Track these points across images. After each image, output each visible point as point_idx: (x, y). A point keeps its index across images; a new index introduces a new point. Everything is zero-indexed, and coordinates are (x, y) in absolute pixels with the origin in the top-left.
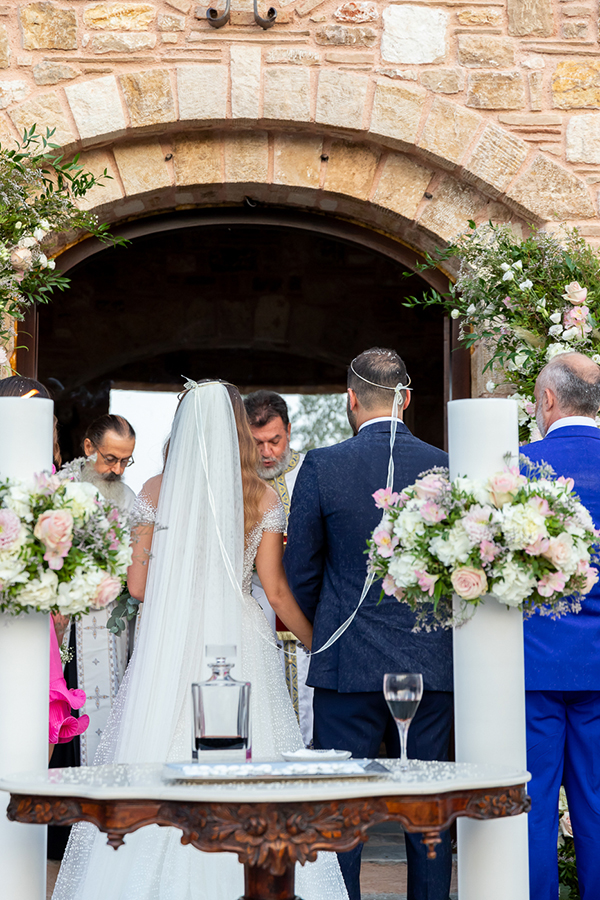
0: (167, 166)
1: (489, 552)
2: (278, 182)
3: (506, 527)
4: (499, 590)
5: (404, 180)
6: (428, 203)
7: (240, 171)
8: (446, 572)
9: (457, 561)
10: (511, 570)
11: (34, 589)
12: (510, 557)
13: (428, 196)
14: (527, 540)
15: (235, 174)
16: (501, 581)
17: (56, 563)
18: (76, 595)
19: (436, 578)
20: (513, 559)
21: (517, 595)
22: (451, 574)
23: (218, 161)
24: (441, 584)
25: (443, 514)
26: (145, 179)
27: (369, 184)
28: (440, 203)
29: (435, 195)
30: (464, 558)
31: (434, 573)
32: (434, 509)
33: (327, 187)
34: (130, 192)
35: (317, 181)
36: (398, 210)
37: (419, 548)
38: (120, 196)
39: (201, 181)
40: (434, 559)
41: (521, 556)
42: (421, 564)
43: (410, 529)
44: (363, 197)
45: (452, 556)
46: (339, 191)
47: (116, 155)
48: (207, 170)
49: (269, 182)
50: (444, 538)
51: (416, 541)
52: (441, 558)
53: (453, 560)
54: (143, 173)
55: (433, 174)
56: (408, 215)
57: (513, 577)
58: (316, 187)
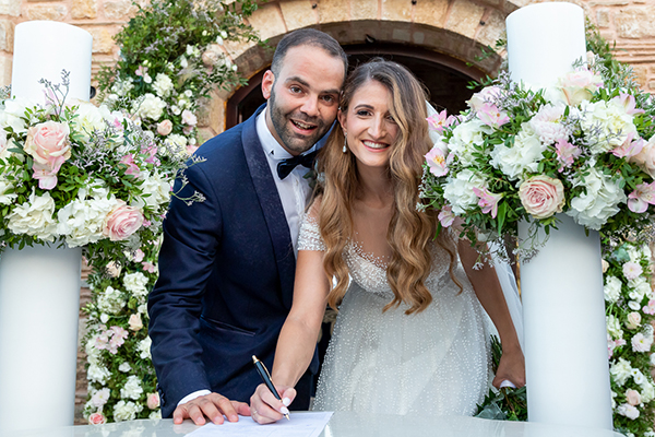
0: (313, 12)
1: (566, 155)
2: (384, 18)
3: (585, 125)
4: (579, 204)
5: (466, 14)
6: (483, 27)
7: (360, 12)
8: (511, 188)
9: (525, 170)
10: (595, 179)
11: (24, 214)
12: (592, 162)
13: (482, 23)
14: (614, 141)
15: (357, 15)
16: (582, 194)
17: (48, 182)
18: (77, 222)
19: (499, 196)
20: (597, 165)
21: (602, 212)
22: (518, 189)
23: (346, 7)
24: (505, 204)
25: (505, 118)
26: (300, 21)
27: (443, 18)
28: (490, 27)
29: (487, 23)
30: (534, 167)
31: (496, 191)
32: (494, 112)
33: (416, 21)
34: (290, 29)
35: (410, 17)
36: (462, 33)
37: (477, 164)
38: (284, 32)
39: (335, 20)
40: (496, 172)
41: (608, 161)
42: (481, 181)
43: (467, 141)
44: (439, 25)
45: (519, 166)
46: (424, 22)
47: (282, 6)
48: (339, 12)
49: (378, 19)
50: (508, 145)
51: (473, 154)
52: (505, 171)
53: (521, 171)
54: (298, 17)
55: (485, 9)
56: (469, 35)
57: (598, 186)
58: (409, 20)
